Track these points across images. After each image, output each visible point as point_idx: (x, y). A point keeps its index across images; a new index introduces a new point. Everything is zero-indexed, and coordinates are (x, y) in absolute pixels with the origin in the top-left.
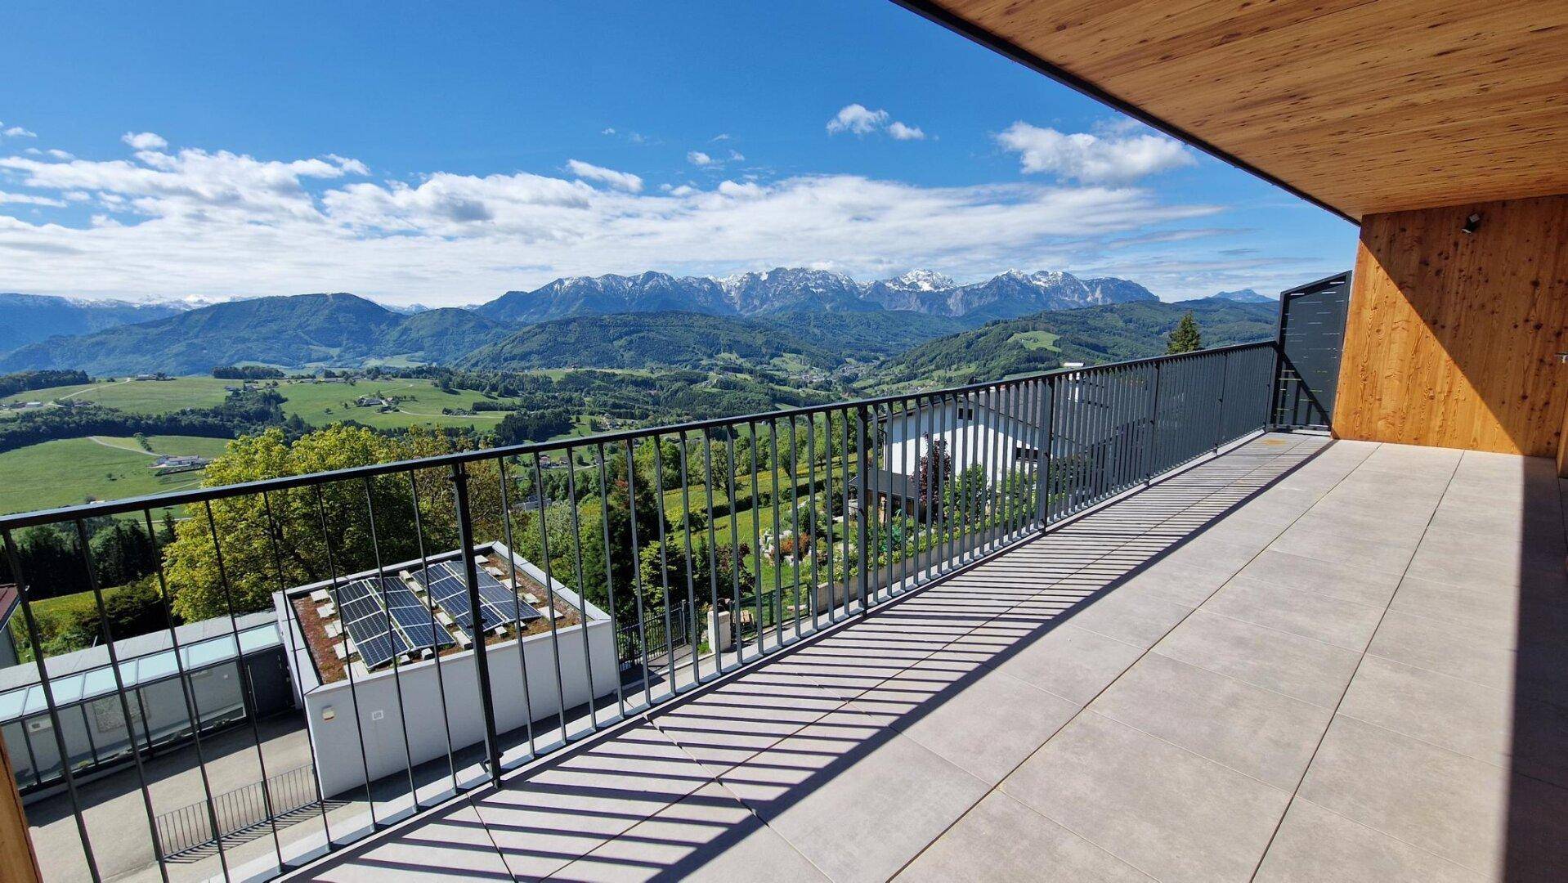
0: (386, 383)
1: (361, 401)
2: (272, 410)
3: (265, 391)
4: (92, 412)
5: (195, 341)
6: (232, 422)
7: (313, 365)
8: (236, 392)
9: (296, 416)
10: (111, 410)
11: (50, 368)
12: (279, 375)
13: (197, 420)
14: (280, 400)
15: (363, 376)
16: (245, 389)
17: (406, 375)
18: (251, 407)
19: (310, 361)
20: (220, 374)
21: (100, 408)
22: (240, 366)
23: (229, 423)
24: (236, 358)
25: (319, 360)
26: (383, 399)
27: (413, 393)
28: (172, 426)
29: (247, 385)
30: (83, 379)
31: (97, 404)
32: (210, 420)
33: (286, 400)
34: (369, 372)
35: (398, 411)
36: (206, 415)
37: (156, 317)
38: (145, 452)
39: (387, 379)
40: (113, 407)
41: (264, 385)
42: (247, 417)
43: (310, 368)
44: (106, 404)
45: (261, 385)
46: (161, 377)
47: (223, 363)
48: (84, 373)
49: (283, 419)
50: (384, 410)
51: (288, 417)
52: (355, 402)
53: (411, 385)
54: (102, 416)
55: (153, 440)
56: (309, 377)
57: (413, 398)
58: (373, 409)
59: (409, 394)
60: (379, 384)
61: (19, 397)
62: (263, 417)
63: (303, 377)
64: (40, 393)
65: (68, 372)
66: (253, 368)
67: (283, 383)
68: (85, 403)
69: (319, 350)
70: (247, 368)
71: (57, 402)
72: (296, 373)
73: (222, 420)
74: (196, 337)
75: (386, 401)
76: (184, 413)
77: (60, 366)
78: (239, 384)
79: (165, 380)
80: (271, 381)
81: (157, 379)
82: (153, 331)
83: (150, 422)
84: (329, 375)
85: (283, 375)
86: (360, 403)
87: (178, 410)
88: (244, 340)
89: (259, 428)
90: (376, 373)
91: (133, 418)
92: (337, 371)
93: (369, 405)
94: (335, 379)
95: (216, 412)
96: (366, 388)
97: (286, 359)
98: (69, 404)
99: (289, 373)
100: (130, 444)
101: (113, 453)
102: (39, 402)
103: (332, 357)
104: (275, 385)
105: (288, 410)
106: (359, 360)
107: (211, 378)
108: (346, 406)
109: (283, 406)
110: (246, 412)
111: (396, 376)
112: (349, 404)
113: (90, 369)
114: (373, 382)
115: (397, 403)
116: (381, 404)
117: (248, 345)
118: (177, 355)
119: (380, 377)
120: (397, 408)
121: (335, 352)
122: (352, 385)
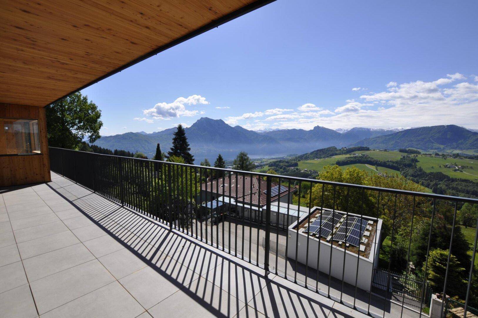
0: (461, 160)
1: (447, 166)
2: (413, 164)
3: (413, 158)
4: (368, 158)
5: (398, 141)
6: (400, 166)
7: (432, 151)
8: (404, 157)
9: (420, 167)
10: (372, 158)
11: (363, 146)
12: (419, 153)
13: (391, 164)
14: (417, 161)
15: (451, 156)
16: (407, 156)
17: (471, 158)
18: (407, 162)
19: (432, 149)
20: (401, 151)
21: (369, 157)
22: (407, 149)
23: (399, 166)
24: (408, 146)
25: (435, 149)
26: (457, 166)
27: (472, 166)
28: (384, 165)
29: (408, 155)
30: (368, 149)
31: (369, 156)
32: (394, 164)
33: (419, 161)
34: (454, 155)
35: (462, 172)
36: (393, 163)
37: (390, 133)
38: (376, 170)
39: (461, 158)
40: (372, 157)
41: (413, 156)
42: (407, 166)
43: (431, 152)
44: (371, 156)
45: (412, 156)
46: (385, 150)
47: (403, 148)
48: (369, 148)
49: (416, 168)
50: (456, 170)
51: (418, 167)
52: (444, 166)
53: (472, 162)
54: (369, 159)
55: (379, 168)
56: (429, 154)
57: (471, 168)
58: (451, 170)
59: (469, 166)
60: (457, 160)
61: (355, 152)
62: (409, 166)
63: (427, 154)
64: (359, 152)
65: (366, 147)
66: (411, 150)
67: (419, 156)
68: (367, 156)
69: (436, 145)
70: (410, 150)
71: (362, 154)
72: (424, 153)
73: (397, 165)
74: (398, 139)
75: (458, 167)
76: (388, 161)
77: (365, 146)
78: (405, 154)
79: (386, 151)
80: (415, 155)
81: (384, 151)
82: (388, 137)
83: (379, 163)
84: (437, 154)
85: (420, 153)
86: (446, 166)
87: (387, 160)
88: (412, 141)
89: (407, 169)
90: (456, 156)
91: (376, 161)
92: (440, 153)
93: (449, 168)
94: (438, 156)
95: (397, 162)
96: (450, 161)
97: (423, 148)
98: (364, 155)
99: (422, 152)
100: (373, 168)
101: (369, 169)
102: (358, 154)
103: (441, 148)
104: (417, 156)
105: (418, 165)
106: (452, 150)
107: (398, 152)
108: (440, 166)
109: (417, 163)
110: (405, 163)
111: (466, 158)
112: (442, 166)
113: (371, 147)
114: (454, 159)
115: (463, 169)
116: (455, 168)
117: (412, 142)
118: (392, 145)
119: (458, 158)
120: (462, 170)
121: (442, 147)
122: (445, 159)
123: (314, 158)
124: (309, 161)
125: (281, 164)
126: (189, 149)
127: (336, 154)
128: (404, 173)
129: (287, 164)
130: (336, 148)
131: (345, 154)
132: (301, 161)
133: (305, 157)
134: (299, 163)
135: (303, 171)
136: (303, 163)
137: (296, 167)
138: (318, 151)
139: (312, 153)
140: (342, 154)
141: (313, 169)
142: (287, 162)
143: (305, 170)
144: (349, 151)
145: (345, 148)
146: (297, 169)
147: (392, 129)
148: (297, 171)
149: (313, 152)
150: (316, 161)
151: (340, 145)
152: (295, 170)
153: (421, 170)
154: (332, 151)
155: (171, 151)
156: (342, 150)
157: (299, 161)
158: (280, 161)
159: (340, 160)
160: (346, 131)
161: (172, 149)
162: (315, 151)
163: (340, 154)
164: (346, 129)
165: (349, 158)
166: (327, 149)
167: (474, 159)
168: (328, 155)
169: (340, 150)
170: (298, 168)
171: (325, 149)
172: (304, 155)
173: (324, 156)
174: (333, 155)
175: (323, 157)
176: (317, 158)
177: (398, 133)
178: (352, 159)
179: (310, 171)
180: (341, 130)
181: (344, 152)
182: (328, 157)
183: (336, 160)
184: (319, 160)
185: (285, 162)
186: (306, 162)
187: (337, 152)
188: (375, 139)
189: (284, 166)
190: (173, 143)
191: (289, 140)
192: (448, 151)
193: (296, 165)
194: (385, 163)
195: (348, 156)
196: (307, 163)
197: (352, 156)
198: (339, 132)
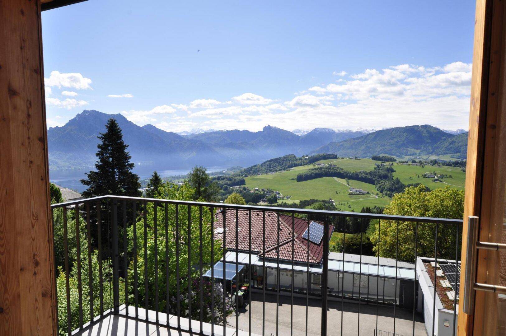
0: (438, 168)
1: (425, 175)
2: (389, 175)
3: (388, 166)
4: (336, 169)
5: (368, 145)
6: (375, 178)
7: (408, 157)
8: (378, 166)
9: (398, 178)
10: (341, 169)
11: (328, 153)
12: (394, 160)
13: (364, 175)
14: (393, 171)
15: (428, 163)
16: (381, 165)
17: (449, 164)
18: (382, 172)
19: (407, 155)
20: (375, 158)
21: (338, 168)
22: (381, 155)
23: (374, 178)
24: (380, 152)
25: (410, 155)
26: (436, 175)
27: (451, 174)
28: (356, 177)
29: (382, 164)
30: (335, 157)
31: (338, 166)
32: (368, 176)
33: (395, 171)
34: (431, 162)
35: (442, 182)
36: (367, 174)
37: (359, 136)
38: (347, 185)
39: (439, 166)
40: (342, 168)
41: (388, 164)
42: (381, 177)
43: (406, 158)
44: (340, 167)
45: (387, 164)
46: (356, 158)
47: (375, 154)
48: (336, 155)
49: (393, 179)
50: (435, 180)
51: (394, 178)
52: (423, 176)
53: (451, 170)
54: (338, 171)
55: (351, 181)
56: (406, 162)
57: (451, 177)
58: (430, 180)
59: (449, 174)
60: (435, 168)
61: (320, 162)
62: (385, 177)
63: (403, 162)
64: (325, 161)
65: (333, 155)
66: (385, 157)
67: (395, 164)
68: (335, 166)
69: (411, 150)
70: (384, 157)
71: (328, 164)
72: (400, 160)
73: (372, 177)
74: (369, 143)
75: (437, 176)
76: (361, 172)
77: (330, 152)
78: (379, 163)
79: (357, 159)
80: (391, 163)
81: (355, 159)
82: (357, 141)
83: (351, 174)
84: (414, 162)
85: (396, 160)
86: (425, 176)
87: (359, 171)
88: (384, 145)
89: (383, 182)
90: (434, 162)
91: (346, 173)
92: (417, 160)
93: (429, 177)
94: (416, 164)
95: (370, 173)
96: (429, 169)
97: (398, 154)
98: (331, 165)
99: (398, 160)
100: (343, 181)
101: (339, 184)
102: (324, 164)
103: (416, 154)
104: (392, 164)
105: (395, 175)
106: (428, 156)
107: (371, 160)
108: (419, 176)
109: (393, 174)
110: (380, 174)
111: (444, 164)
112: (420, 176)
113: (338, 154)
114: (433, 167)
115: (442, 178)
116: (434, 177)
117: (385, 147)
118: (362, 150)
119: (436, 165)
120: (442, 180)
121: (418, 151)
122: (423, 167)
123: (266, 172)
124: (260, 176)
125: (221, 182)
126: (132, 166)
127: (296, 165)
128: (380, 187)
129: (229, 182)
130: (295, 157)
131: (307, 164)
132: (250, 177)
133: (253, 171)
134: (245, 179)
135: (252, 191)
136: (253, 179)
137: (243, 186)
138: (271, 161)
139: (263, 165)
140: (304, 164)
141: (266, 187)
142: (229, 179)
143: (256, 190)
144: (313, 160)
145: (307, 156)
146: (244, 189)
147: (362, 130)
148: (244, 192)
149: (265, 163)
150: (270, 176)
151: (300, 152)
152: (242, 189)
153: (398, 182)
154: (290, 161)
155: (96, 170)
156: (303, 159)
157: (246, 176)
158: (219, 178)
159: (301, 173)
160: (306, 133)
161: (97, 166)
162: (267, 161)
163: (301, 165)
164: (305, 130)
165: (313, 170)
166: (284, 158)
167: (451, 166)
168: (285, 166)
169: (301, 159)
170: (246, 186)
171: (280, 158)
172: (252, 168)
173: (279, 168)
174: (291, 166)
175: (280, 170)
176: (270, 171)
177: (368, 135)
178: (317, 171)
179: (263, 190)
180: (300, 131)
181: (306, 161)
182: (285, 169)
183: (297, 174)
184: (274, 174)
185: (226, 178)
186: (256, 177)
187: (298, 162)
188: (342, 143)
189: (225, 184)
190: (97, 155)
191: (231, 145)
192: (424, 157)
193: (242, 182)
194: (357, 174)
195: (311, 167)
196: (257, 179)
197: (316, 166)
198: (297, 134)
